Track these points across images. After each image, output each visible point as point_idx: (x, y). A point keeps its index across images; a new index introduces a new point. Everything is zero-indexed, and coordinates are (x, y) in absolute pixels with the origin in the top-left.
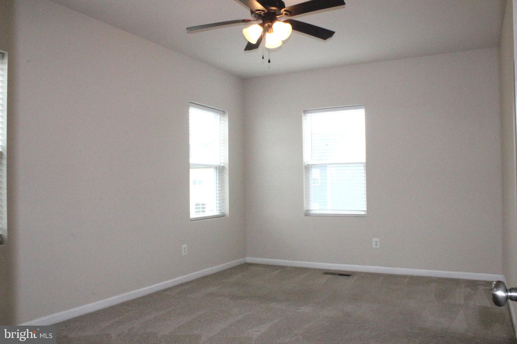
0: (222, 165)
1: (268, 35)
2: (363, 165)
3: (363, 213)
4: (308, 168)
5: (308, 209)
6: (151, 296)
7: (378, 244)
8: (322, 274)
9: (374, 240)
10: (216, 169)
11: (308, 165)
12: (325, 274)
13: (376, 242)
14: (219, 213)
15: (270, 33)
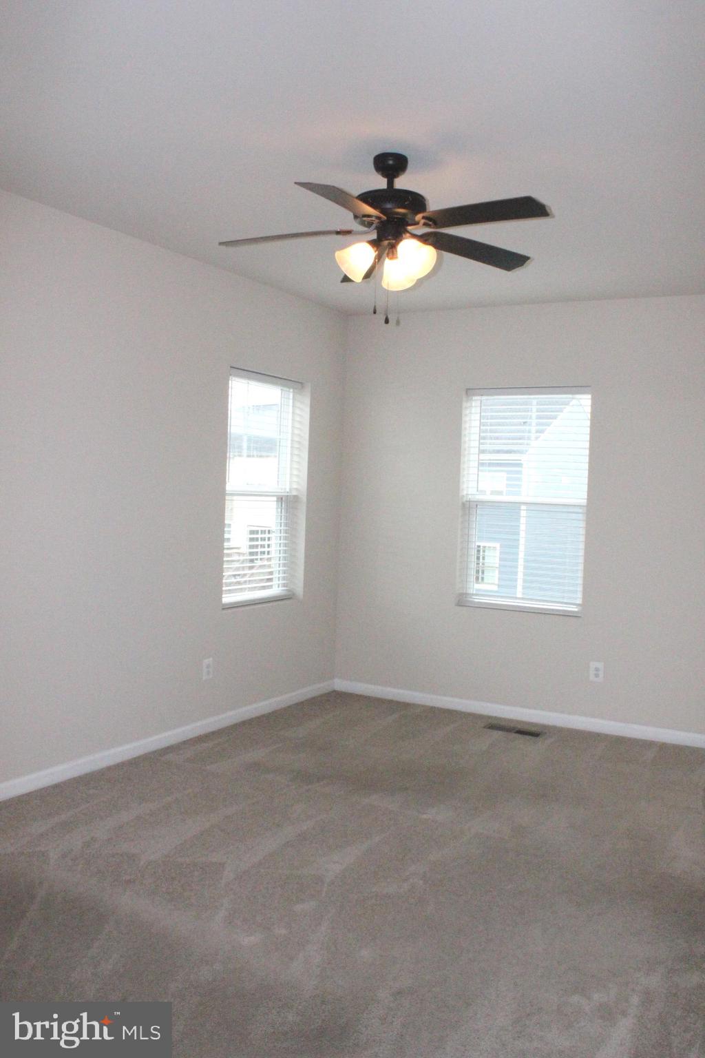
0: (294, 493)
1: (388, 263)
2: (580, 511)
3: (574, 609)
4: (468, 508)
5: (465, 592)
6: (134, 763)
7: (601, 674)
8: (484, 727)
9: (593, 665)
10: (282, 503)
11: (469, 501)
12: (489, 728)
13: (597, 669)
14: (284, 592)
15: (391, 259)
